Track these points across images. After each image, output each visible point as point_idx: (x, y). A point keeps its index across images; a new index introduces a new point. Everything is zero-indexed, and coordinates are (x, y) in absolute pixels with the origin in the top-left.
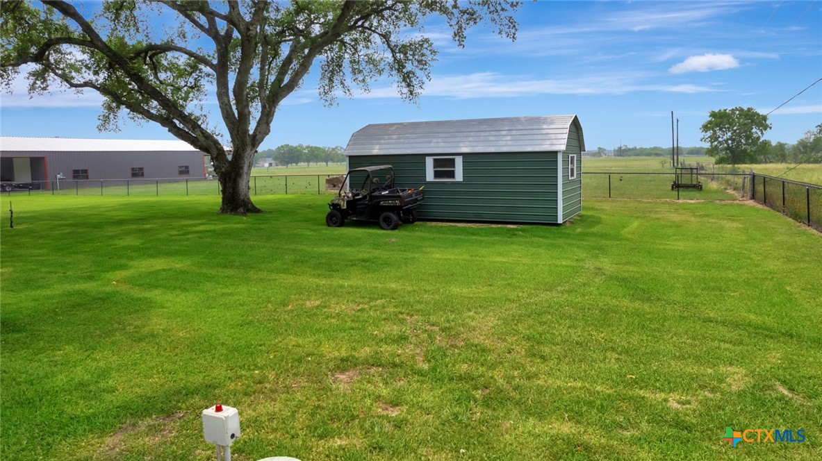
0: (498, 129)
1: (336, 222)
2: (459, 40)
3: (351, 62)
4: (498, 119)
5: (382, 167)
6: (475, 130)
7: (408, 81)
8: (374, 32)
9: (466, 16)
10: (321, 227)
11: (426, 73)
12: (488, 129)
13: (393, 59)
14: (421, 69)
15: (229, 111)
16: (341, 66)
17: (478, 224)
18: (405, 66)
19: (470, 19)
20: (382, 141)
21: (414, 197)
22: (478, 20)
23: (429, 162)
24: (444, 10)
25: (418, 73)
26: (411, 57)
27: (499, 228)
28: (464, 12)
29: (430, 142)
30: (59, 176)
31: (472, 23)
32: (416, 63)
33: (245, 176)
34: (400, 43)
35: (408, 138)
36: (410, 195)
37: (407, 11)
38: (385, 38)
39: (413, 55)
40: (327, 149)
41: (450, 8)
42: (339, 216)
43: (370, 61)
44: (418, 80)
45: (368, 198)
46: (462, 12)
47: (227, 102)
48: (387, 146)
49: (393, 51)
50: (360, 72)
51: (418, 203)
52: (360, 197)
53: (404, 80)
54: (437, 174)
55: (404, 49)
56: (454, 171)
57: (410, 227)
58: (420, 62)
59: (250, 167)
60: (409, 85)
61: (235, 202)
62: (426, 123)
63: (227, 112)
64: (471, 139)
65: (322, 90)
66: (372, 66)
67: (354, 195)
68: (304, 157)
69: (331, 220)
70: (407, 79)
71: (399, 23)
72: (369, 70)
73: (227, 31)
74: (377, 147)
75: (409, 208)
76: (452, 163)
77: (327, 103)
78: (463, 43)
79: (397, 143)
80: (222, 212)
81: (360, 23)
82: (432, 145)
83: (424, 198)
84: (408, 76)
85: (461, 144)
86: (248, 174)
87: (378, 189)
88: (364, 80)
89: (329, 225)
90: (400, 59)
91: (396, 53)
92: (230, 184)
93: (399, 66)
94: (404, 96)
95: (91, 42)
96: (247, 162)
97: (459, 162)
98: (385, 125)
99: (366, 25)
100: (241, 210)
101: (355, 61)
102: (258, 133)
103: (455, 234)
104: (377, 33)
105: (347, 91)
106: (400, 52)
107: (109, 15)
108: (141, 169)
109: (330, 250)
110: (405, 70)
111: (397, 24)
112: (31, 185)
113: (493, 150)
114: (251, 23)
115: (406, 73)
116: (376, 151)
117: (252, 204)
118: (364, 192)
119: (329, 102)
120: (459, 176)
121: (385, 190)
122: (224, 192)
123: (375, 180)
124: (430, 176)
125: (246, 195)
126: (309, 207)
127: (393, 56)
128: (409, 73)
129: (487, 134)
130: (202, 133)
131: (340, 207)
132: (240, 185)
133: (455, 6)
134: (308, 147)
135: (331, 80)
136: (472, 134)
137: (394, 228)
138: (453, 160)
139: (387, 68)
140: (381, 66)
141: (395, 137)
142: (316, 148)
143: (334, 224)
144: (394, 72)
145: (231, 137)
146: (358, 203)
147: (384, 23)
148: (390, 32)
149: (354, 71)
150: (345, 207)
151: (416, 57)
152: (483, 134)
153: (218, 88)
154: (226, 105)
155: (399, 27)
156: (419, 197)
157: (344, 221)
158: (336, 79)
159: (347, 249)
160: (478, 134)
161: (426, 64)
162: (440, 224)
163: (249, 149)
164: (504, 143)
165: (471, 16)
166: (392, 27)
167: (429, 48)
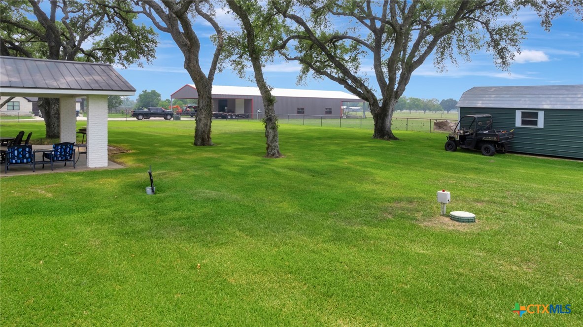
0: (574, 92)
1: (451, 149)
2: (545, 26)
3: (457, 40)
4: (576, 85)
5: (485, 115)
6: (555, 93)
7: (502, 54)
8: (477, 20)
9: (553, 9)
10: (442, 151)
11: (517, 49)
12: (566, 93)
13: (491, 39)
14: (513, 46)
15: (381, 75)
16: (450, 44)
17: (554, 158)
18: (500, 44)
19: (557, 11)
20: (484, 99)
21: (506, 136)
22: (563, 11)
23: (518, 114)
24: (534, 5)
25: (510, 48)
26: (505, 37)
27: (571, 162)
28: (552, 6)
29: (520, 100)
30: (258, 111)
31: (558, 14)
32: (508, 41)
33: (389, 117)
34: (496, 27)
35: (503, 97)
36: (504, 135)
37: (504, 4)
38: (485, 24)
39: (507, 35)
40: (425, 101)
41: (541, 3)
42: (453, 145)
43: (473, 40)
44: (509, 54)
45: (474, 135)
46: (550, 6)
47: (380, 70)
48: (488, 102)
49: (491, 33)
50: (464, 47)
51: (509, 140)
52: (468, 134)
53: (499, 53)
54: (524, 122)
55: (499, 31)
56: (537, 121)
57: (502, 155)
58: (512, 40)
59: (392, 111)
60: (502, 58)
61: (382, 131)
62: (517, 87)
63: (380, 76)
64: (552, 99)
65: (436, 61)
66: (473, 43)
67: (465, 132)
68: (407, 106)
69: (448, 146)
70: (501, 53)
71: (497, 13)
72: (471, 46)
73: (381, 26)
74: (481, 102)
75: (502, 143)
76: (536, 115)
77: (440, 70)
78: (549, 28)
79: (494, 100)
80: (374, 138)
81: (467, 15)
82: (521, 102)
83: (513, 138)
84: (502, 51)
85: (544, 103)
86: (391, 115)
87: (481, 129)
88: (466, 54)
89: (447, 150)
90: (496, 39)
91: (493, 35)
92: (380, 121)
93: (496, 44)
94: (499, 65)
95: (309, 37)
96: (391, 108)
97: (541, 115)
98: (486, 88)
99: (471, 16)
100: (386, 137)
101: (460, 40)
102: (399, 90)
103: (536, 162)
104: (479, 21)
105: (454, 62)
106: (496, 34)
107: (313, 19)
108: (303, 109)
109: (452, 162)
110: (500, 47)
111: (495, 14)
112: (244, 115)
113: (569, 107)
114: (403, 25)
115: (501, 49)
116: (479, 104)
117: (392, 134)
118: (470, 131)
119: (441, 69)
120: (541, 124)
121: (486, 130)
122: (376, 125)
123: (479, 123)
124: (518, 123)
125: (389, 128)
126: (428, 139)
127: (491, 37)
128: (502, 49)
129: (565, 96)
130: (366, 89)
131: (455, 140)
132: (386, 122)
133: (545, 2)
134: (410, 99)
135: (442, 53)
136: (553, 96)
137: (492, 155)
138: (537, 114)
139: (486, 45)
140: (481, 43)
141: (493, 96)
142: (417, 99)
143: (450, 149)
144: (491, 48)
145: (382, 92)
146: (467, 137)
147: (484, 13)
148: (489, 20)
149: (459, 47)
150: (458, 139)
151: (509, 37)
152: (561, 96)
153: (375, 62)
154: (380, 72)
155: (496, 16)
156: (510, 137)
157: (456, 148)
158: (447, 52)
159: (462, 163)
160: (557, 96)
161: (517, 42)
162: (524, 156)
163: (393, 100)
164: (579, 103)
165: (558, 8)
166: (491, 16)
167: (520, 30)
